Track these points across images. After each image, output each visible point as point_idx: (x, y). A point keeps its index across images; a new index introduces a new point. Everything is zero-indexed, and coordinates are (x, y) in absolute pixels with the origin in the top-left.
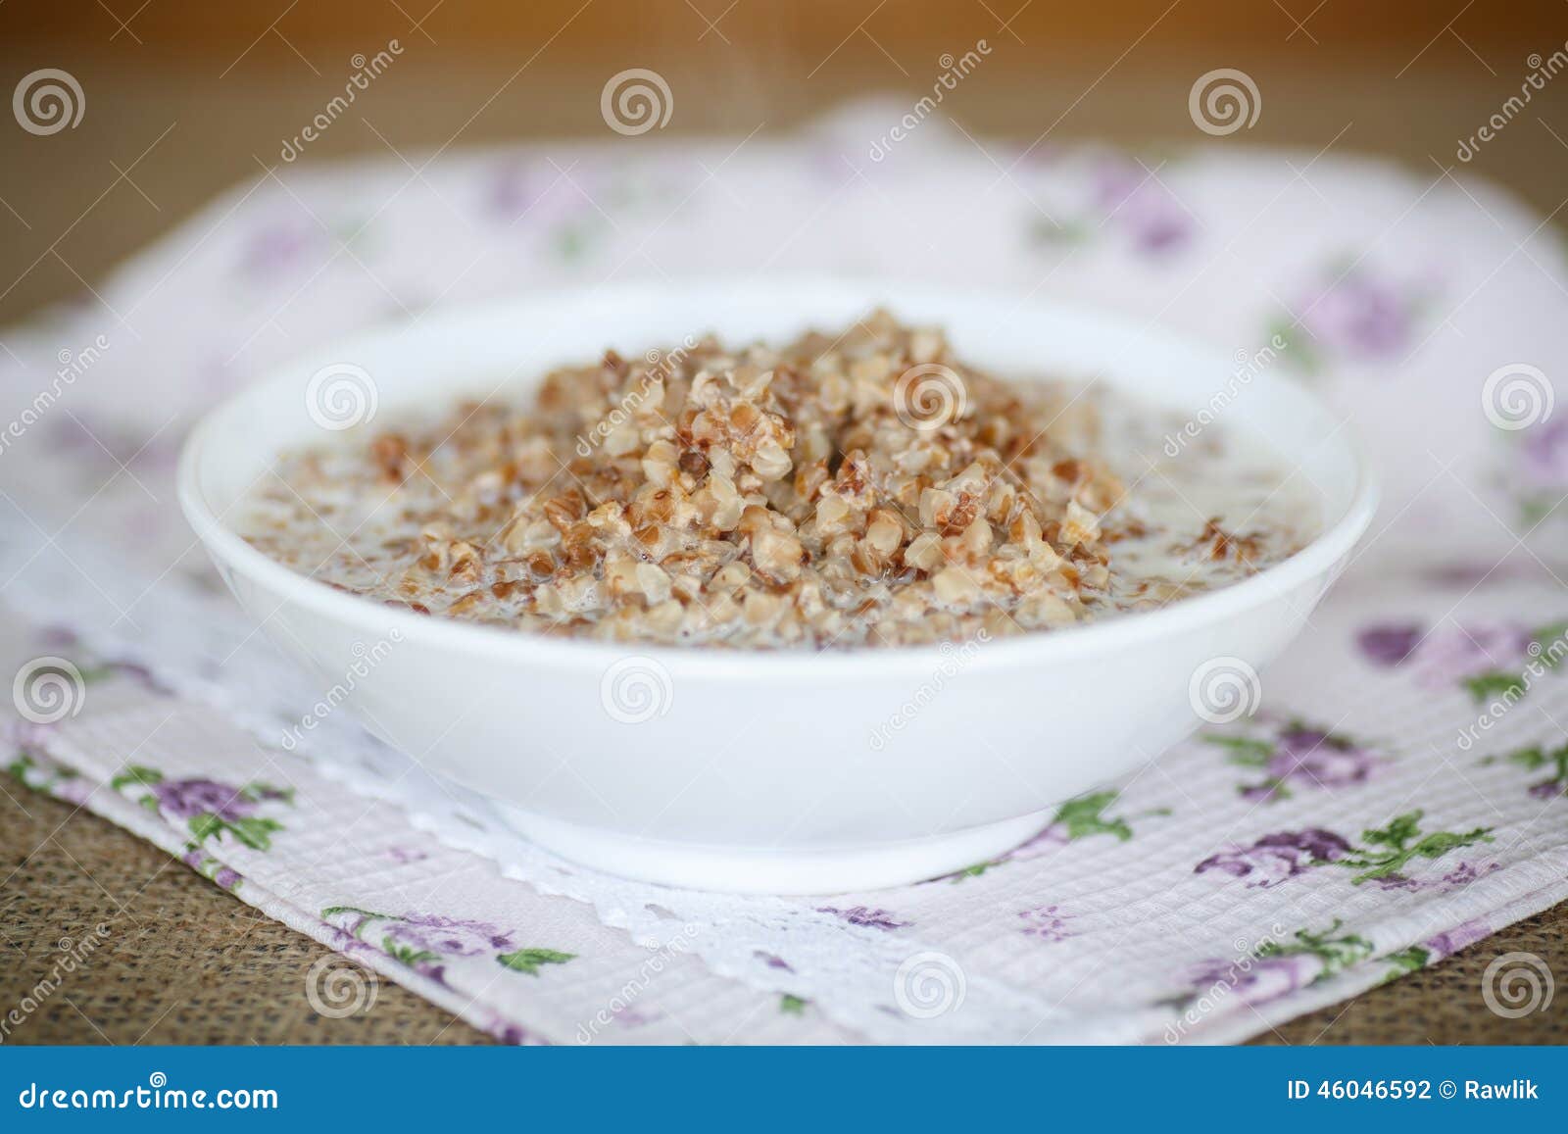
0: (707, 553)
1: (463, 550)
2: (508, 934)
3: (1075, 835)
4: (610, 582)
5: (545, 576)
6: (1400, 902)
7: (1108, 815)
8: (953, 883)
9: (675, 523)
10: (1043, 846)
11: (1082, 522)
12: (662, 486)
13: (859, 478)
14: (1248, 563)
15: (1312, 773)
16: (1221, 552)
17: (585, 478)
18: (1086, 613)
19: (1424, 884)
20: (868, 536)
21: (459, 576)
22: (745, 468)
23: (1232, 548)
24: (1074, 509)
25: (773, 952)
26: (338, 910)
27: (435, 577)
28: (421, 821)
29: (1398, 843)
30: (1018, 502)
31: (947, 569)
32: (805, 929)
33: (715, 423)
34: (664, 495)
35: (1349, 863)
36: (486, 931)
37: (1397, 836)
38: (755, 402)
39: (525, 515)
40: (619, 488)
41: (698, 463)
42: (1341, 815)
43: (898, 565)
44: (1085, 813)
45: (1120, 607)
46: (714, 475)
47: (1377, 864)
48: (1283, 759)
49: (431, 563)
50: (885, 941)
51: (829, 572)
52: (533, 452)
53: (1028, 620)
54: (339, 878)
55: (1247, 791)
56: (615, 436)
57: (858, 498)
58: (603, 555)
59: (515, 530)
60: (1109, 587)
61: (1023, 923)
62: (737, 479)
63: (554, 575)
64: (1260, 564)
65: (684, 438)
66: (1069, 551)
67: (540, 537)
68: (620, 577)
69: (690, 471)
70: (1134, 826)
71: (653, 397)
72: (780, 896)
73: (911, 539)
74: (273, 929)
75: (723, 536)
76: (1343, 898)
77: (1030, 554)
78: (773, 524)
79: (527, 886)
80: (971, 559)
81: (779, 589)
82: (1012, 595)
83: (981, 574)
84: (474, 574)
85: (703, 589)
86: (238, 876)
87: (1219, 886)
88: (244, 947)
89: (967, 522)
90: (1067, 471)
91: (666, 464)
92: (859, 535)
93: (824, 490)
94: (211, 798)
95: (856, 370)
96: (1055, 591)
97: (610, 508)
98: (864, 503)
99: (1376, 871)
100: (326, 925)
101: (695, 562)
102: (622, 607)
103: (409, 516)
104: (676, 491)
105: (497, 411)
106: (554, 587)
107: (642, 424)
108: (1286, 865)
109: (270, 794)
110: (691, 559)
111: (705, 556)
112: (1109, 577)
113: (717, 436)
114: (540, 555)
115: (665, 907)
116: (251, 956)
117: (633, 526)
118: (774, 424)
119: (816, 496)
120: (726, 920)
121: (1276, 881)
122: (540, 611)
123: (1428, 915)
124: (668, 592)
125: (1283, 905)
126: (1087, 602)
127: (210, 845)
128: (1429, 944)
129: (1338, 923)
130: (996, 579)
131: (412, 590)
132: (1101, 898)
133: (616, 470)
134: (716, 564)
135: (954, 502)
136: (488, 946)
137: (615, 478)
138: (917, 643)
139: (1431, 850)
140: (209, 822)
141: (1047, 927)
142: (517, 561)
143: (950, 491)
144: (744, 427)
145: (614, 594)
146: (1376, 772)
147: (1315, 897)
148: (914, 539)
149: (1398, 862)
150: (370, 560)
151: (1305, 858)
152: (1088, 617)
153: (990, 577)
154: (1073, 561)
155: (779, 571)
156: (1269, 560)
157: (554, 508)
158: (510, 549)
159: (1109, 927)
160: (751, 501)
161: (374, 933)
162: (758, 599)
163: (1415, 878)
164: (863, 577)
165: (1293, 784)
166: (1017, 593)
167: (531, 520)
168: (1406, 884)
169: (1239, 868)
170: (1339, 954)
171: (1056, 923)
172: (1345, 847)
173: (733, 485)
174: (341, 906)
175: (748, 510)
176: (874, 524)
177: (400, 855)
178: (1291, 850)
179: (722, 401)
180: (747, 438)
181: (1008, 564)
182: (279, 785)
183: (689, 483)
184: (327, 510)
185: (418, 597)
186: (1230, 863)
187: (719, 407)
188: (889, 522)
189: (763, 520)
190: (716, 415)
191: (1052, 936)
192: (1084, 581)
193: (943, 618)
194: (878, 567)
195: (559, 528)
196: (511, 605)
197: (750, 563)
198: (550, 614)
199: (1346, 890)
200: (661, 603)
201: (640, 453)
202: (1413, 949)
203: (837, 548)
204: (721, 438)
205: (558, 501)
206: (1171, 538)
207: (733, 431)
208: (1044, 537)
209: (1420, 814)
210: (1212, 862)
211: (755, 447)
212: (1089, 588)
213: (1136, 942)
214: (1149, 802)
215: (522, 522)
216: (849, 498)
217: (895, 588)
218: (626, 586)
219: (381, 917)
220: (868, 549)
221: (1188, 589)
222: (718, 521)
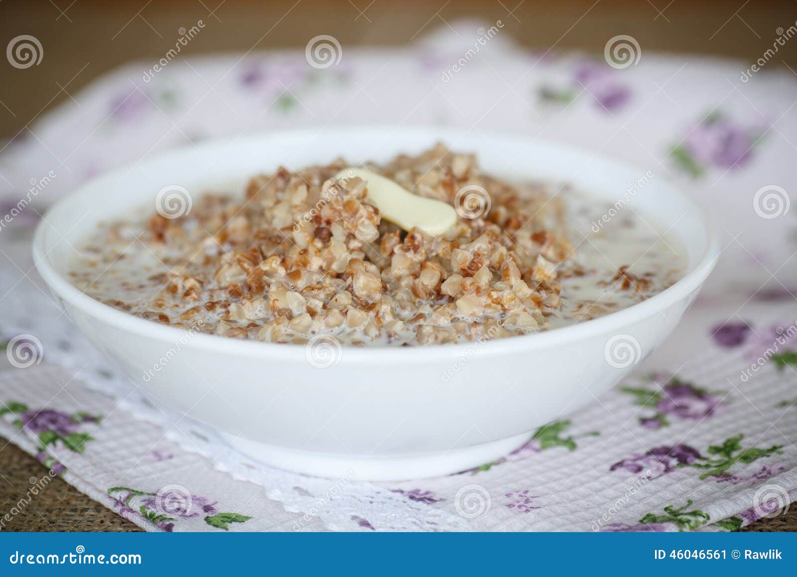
0: (328, 286)
1: (191, 282)
2: (213, 504)
3: (544, 447)
4: (271, 303)
5: (236, 298)
6: (725, 490)
7: (563, 435)
8: (472, 475)
9: (310, 268)
10: (525, 453)
11: (546, 269)
12: (304, 247)
13: (416, 243)
14: (641, 293)
15: (681, 410)
16: (626, 285)
17: (263, 241)
18: (545, 322)
19: (741, 479)
20: (421, 277)
21: (188, 298)
22: (351, 236)
23: (633, 284)
24: (541, 261)
25: (362, 517)
26: (117, 489)
27: (174, 297)
28: (171, 436)
29: (728, 454)
30: (508, 257)
31: (464, 296)
32: (383, 503)
33: (335, 210)
34: (305, 251)
35: (699, 466)
36: (201, 503)
37: (728, 449)
38: (358, 198)
39: (227, 263)
40: (280, 247)
41: (325, 233)
42: (696, 436)
43: (438, 294)
44: (551, 433)
45: (566, 318)
46: (333, 241)
47: (716, 467)
48: (667, 401)
49: (173, 290)
50: (428, 511)
51: (399, 297)
52: (237, 224)
53: (511, 327)
54: (120, 469)
55: (644, 421)
56: (279, 218)
57: (416, 255)
58: (269, 286)
59: (221, 271)
60: (561, 307)
61: (509, 501)
62: (347, 243)
63: (241, 298)
64: (649, 293)
65: (317, 219)
66: (537, 286)
67: (235, 275)
68: (277, 300)
69: (320, 238)
70: (578, 442)
71: (301, 194)
72: (371, 482)
73: (446, 278)
74: (81, 499)
75: (338, 276)
76: (694, 487)
77: (513, 287)
78: (366, 270)
79: (227, 475)
80: (478, 290)
81: (368, 307)
82: (502, 312)
83: (484, 300)
84: (196, 297)
85: (324, 307)
86: (64, 468)
87: (623, 479)
88: (64, 510)
89: (478, 269)
90: (539, 238)
91: (306, 234)
92: (416, 276)
93: (397, 250)
94: (53, 421)
95: (419, 179)
96: (527, 309)
97: (273, 260)
98: (419, 258)
99: (714, 471)
100: (110, 497)
101: (321, 291)
102: (278, 317)
103: (166, 261)
104: (311, 250)
105: (224, 200)
106: (240, 305)
107: (294, 210)
108: (663, 466)
109: (89, 419)
110: (319, 289)
111: (327, 287)
112: (560, 300)
113: (336, 218)
114: (235, 286)
115: (305, 489)
116: (67, 515)
117: (286, 269)
118: (368, 211)
119: (392, 253)
120: (338, 497)
121: (655, 477)
122: (232, 319)
123: (742, 498)
124: (304, 309)
125: (659, 491)
126: (546, 315)
127: (50, 450)
128: (742, 515)
129: (690, 502)
130: (493, 302)
131: (160, 306)
132: (554, 485)
133: (280, 237)
134: (334, 292)
135: (470, 257)
136: (200, 511)
137: (279, 241)
138: (444, 341)
139: (747, 458)
140: (50, 435)
141: (522, 503)
142: (221, 289)
143: (469, 251)
144: (350, 213)
145: (273, 309)
146: (718, 410)
147: (679, 487)
148: (448, 278)
149: (727, 466)
150: (141, 287)
151: (674, 462)
152: (546, 325)
153: (489, 301)
154: (538, 291)
155: (369, 296)
156: (654, 291)
157: (243, 259)
158: (219, 282)
159: (558, 503)
160: (354, 256)
161: (136, 503)
162: (356, 313)
163: (737, 475)
164: (417, 300)
165: (671, 418)
166: (505, 310)
167: (230, 265)
168: (731, 479)
169: (635, 468)
170: (688, 521)
171: (527, 501)
172: (698, 456)
173: (345, 246)
174: (118, 487)
175: (352, 261)
176: (425, 270)
177: (158, 455)
178: (666, 457)
179: (339, 198)
180: (352, 219)
181: (500, 293)
182: (94, 413)
183: (319, 244)
184: (121, 257)
185: (163, 310)
186: (630, 465)
187: (337, 201)
188: (433, 268)
189: (360, 267)
190: (335, 206)
191: (524, 509)
192: (545, 302)
193: (461, 325)
194: (426, 294)
195: (246, 270)
196: (215, 315)
197: (352, 292)
198: (238, 320)
199: (696, 482)
200: (300, 315)
201: (291, 228)
202: (733, 518)
203: (403, 283)
204: (338, 219)
205: (245, 254)
206: (598, 277)
207: (345, 215)
208: (522, 277)
209: (742, 437)
210: (620, 464)
211: (357, 224)
212: (548, 307)
213: (573, 512)
214: (588, 428)
215: (226, 266)
216: (410, 255)
217: (435, 307)
218: (280, 305)
219: (142, 493)
220: (421, 284)
221: (606, 308)
222: (335, 267)
